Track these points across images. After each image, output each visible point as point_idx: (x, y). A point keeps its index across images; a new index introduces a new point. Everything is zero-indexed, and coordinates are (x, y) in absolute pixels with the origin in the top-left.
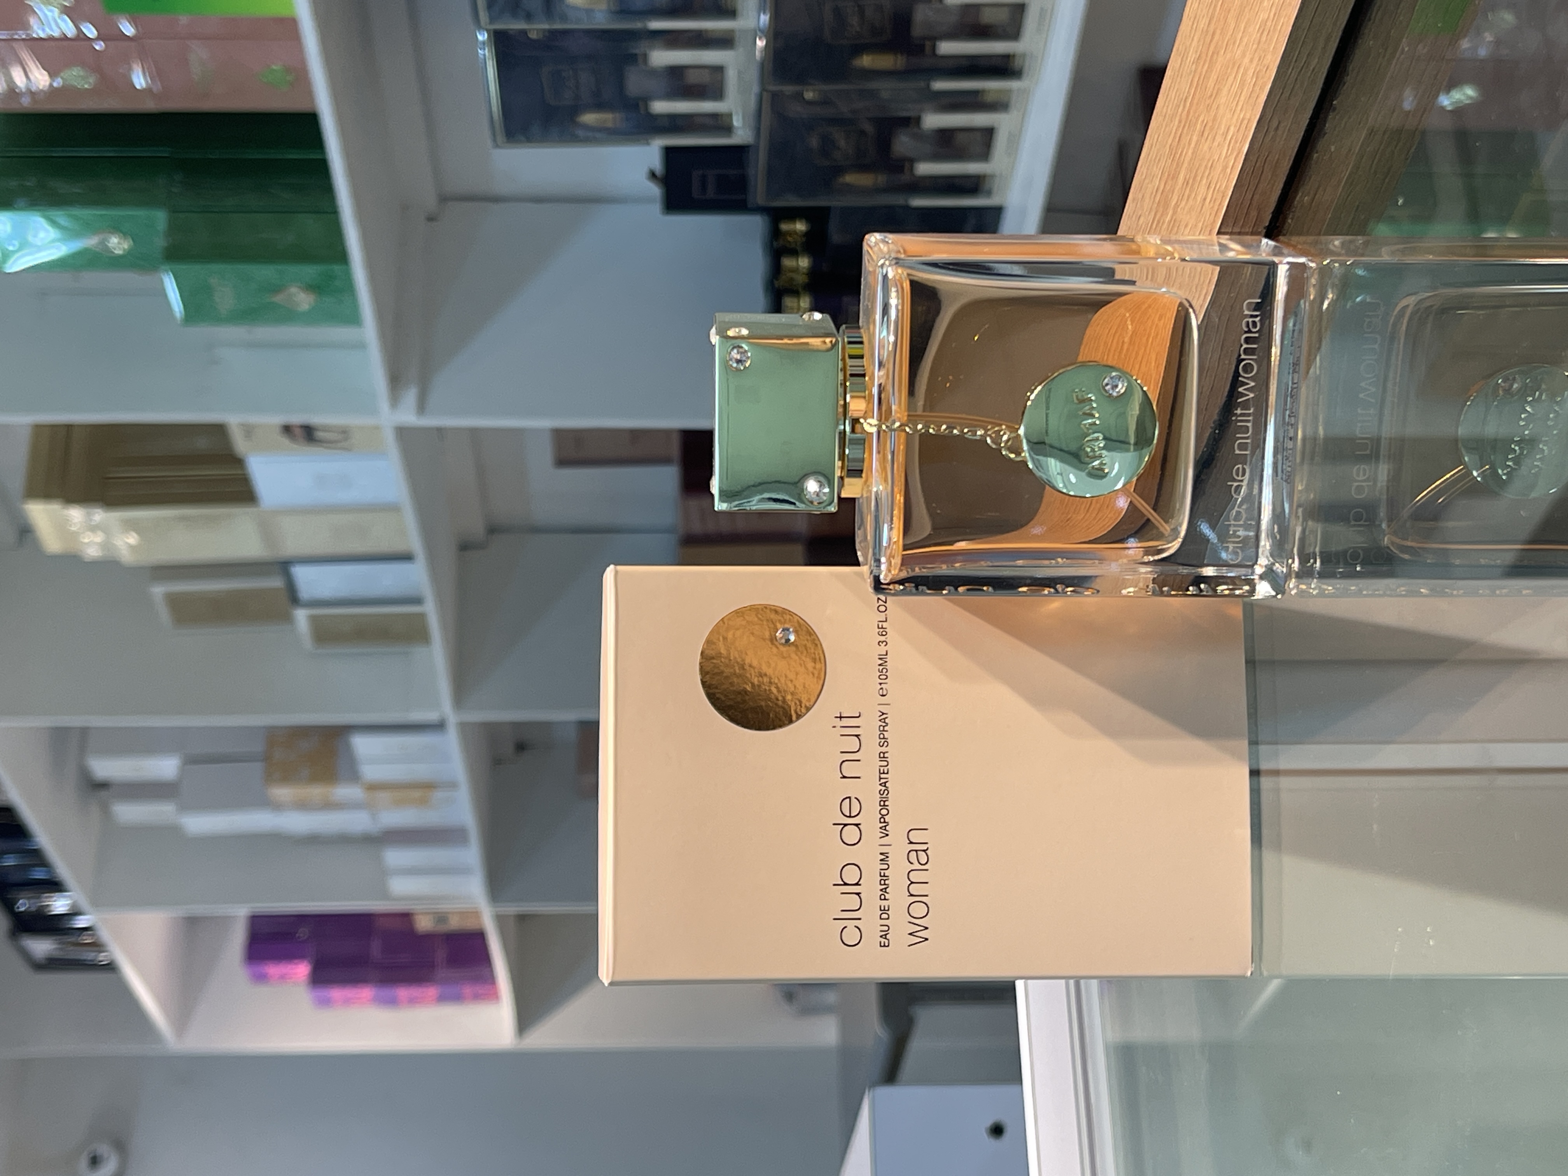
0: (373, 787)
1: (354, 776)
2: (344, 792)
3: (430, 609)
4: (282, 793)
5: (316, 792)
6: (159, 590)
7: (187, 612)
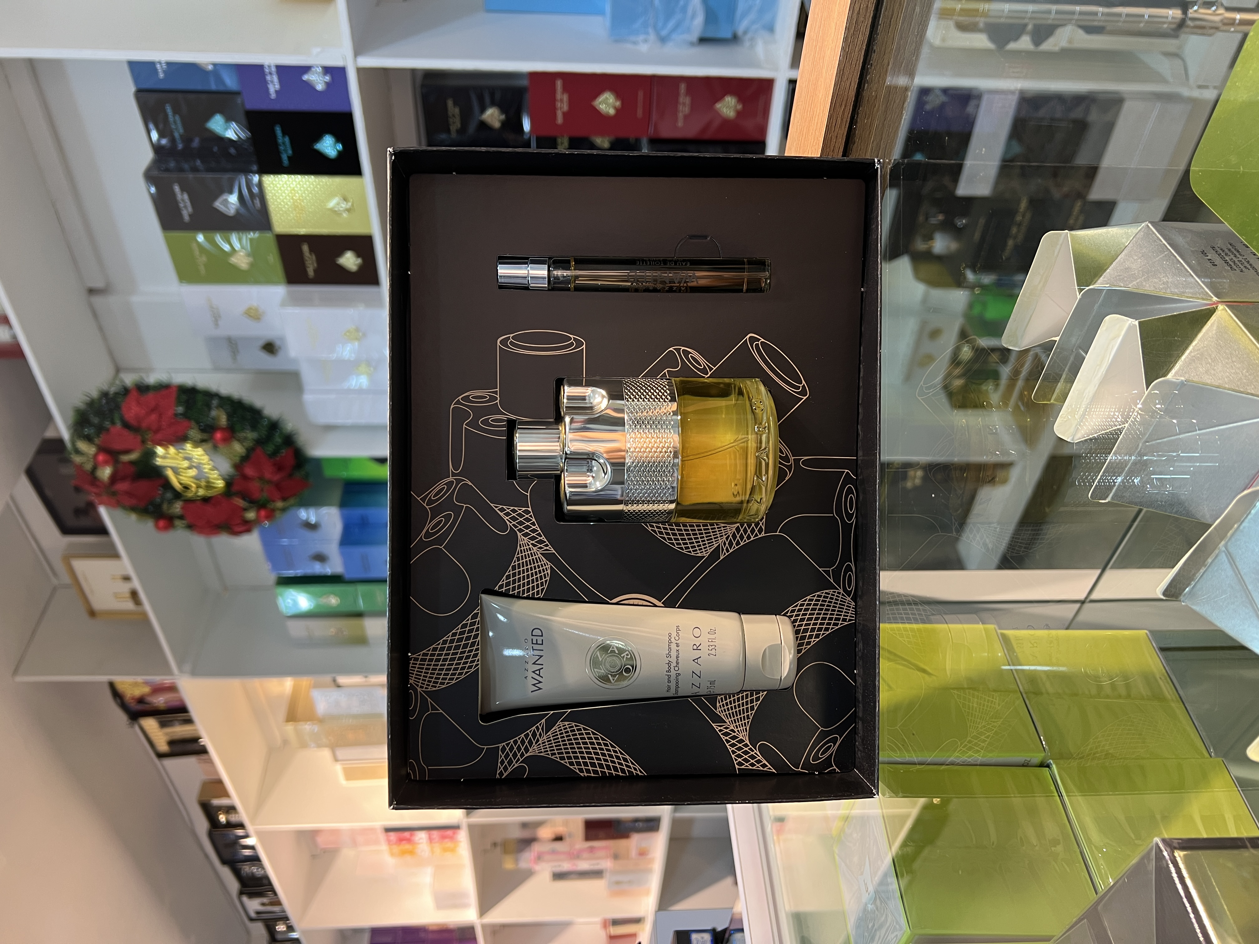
6: (340, 765)
7: (352, 775)
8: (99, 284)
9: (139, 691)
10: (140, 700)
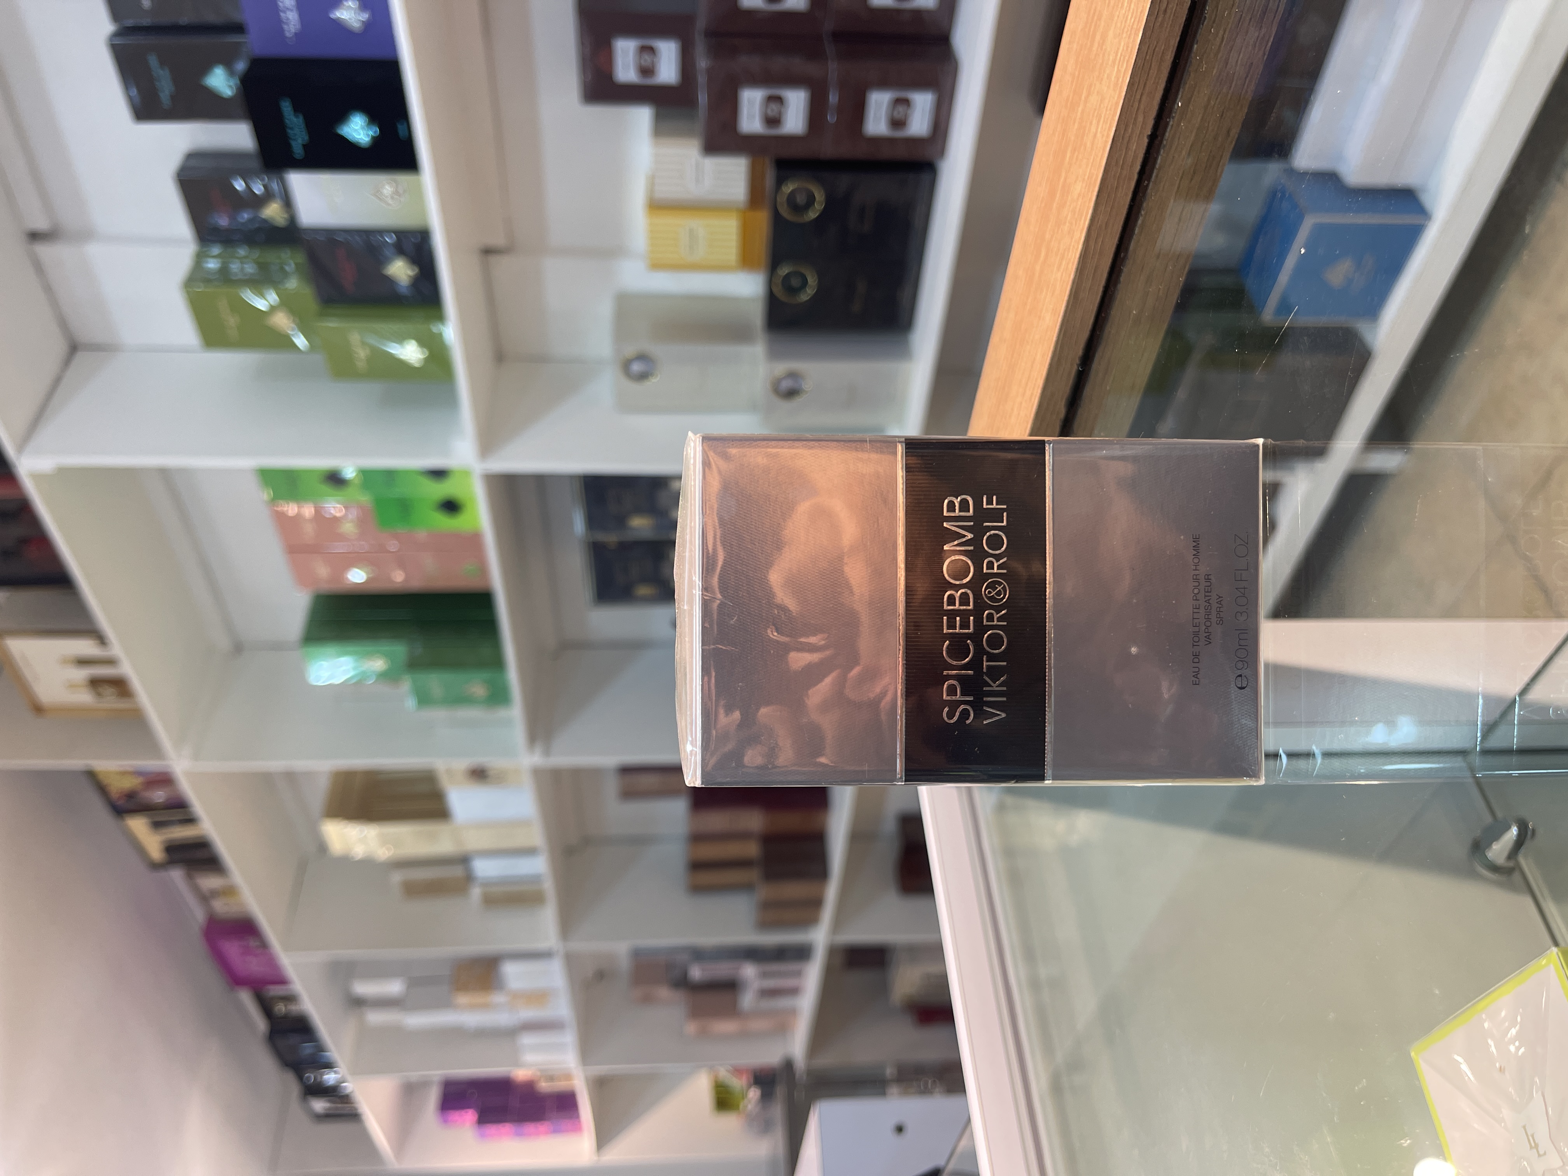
0: (514, 995)
1: (502, 988)
3: (548, 885)
5: (480, 998)
6: (397, 878)
7: (413, 890)
8: (41, 224)
9: (129, 784)
10: (131, 795)
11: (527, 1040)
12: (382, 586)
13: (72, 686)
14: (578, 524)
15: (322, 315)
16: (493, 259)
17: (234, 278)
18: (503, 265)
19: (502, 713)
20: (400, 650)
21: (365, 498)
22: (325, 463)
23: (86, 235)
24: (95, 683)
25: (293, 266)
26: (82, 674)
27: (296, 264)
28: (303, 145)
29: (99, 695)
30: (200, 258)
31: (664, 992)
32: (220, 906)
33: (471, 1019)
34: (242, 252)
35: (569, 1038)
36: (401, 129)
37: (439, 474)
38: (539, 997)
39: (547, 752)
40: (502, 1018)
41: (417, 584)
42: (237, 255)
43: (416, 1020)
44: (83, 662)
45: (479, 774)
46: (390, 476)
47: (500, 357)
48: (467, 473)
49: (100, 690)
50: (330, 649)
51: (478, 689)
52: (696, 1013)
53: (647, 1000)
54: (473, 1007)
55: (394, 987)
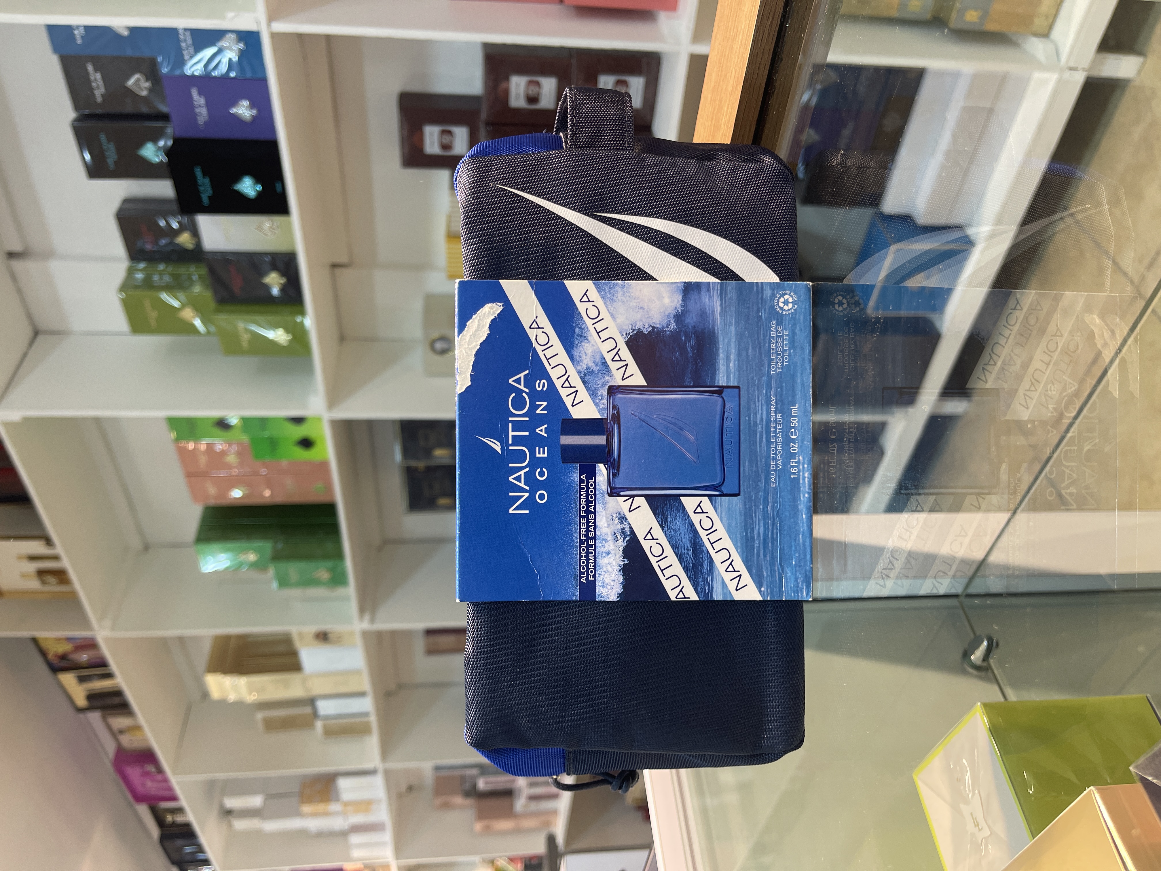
0: (346, 804)
1: (337, 799)
2: (334, 807)
3: (373, 719)
4: (307, 809)
5: (320, 807)
6: (260, 716)
7: (271, 725)
8: (17, 247)
9: (62, 648)
10: (63, 657)
11: (355, 839)
12: (255, 501)
13: (24, 576)
14: (398, 455)
15: (217, 311)
16: (338, 271)
17: (155, 285)
18: (346, 276)
19: (341, 591)
20: (267, 546)
21: (245, 438)
22: (216, 414)
23: (48, 254)
24: (41, 573)
25: (197, 276)
26: (32, 567)
27: (198, 275)
28: (209, 197)
29: (44, 583)
30: (131, 271)
31: (459, 800)
32: (126, 740)
33: (313, 824)
34: (161, 267)
35: (387, 836)
36: (278, 186)
37: (298, 421)
38: (365, 805)
39: (372, 621)
40: (338, 823)
41: (280, 499)
42: (158, 269)
43: (271, 826)
44: (33, 558)
45: (323, 637)
46: (263, 421)
47: (342, 338)
48: (319, 419)
49: (44, 578)
50: (215, 547)
51: (324, 575)
52: (481, 816)
53: (446, 806)
54: (314, 815)
55: (256, 801)
